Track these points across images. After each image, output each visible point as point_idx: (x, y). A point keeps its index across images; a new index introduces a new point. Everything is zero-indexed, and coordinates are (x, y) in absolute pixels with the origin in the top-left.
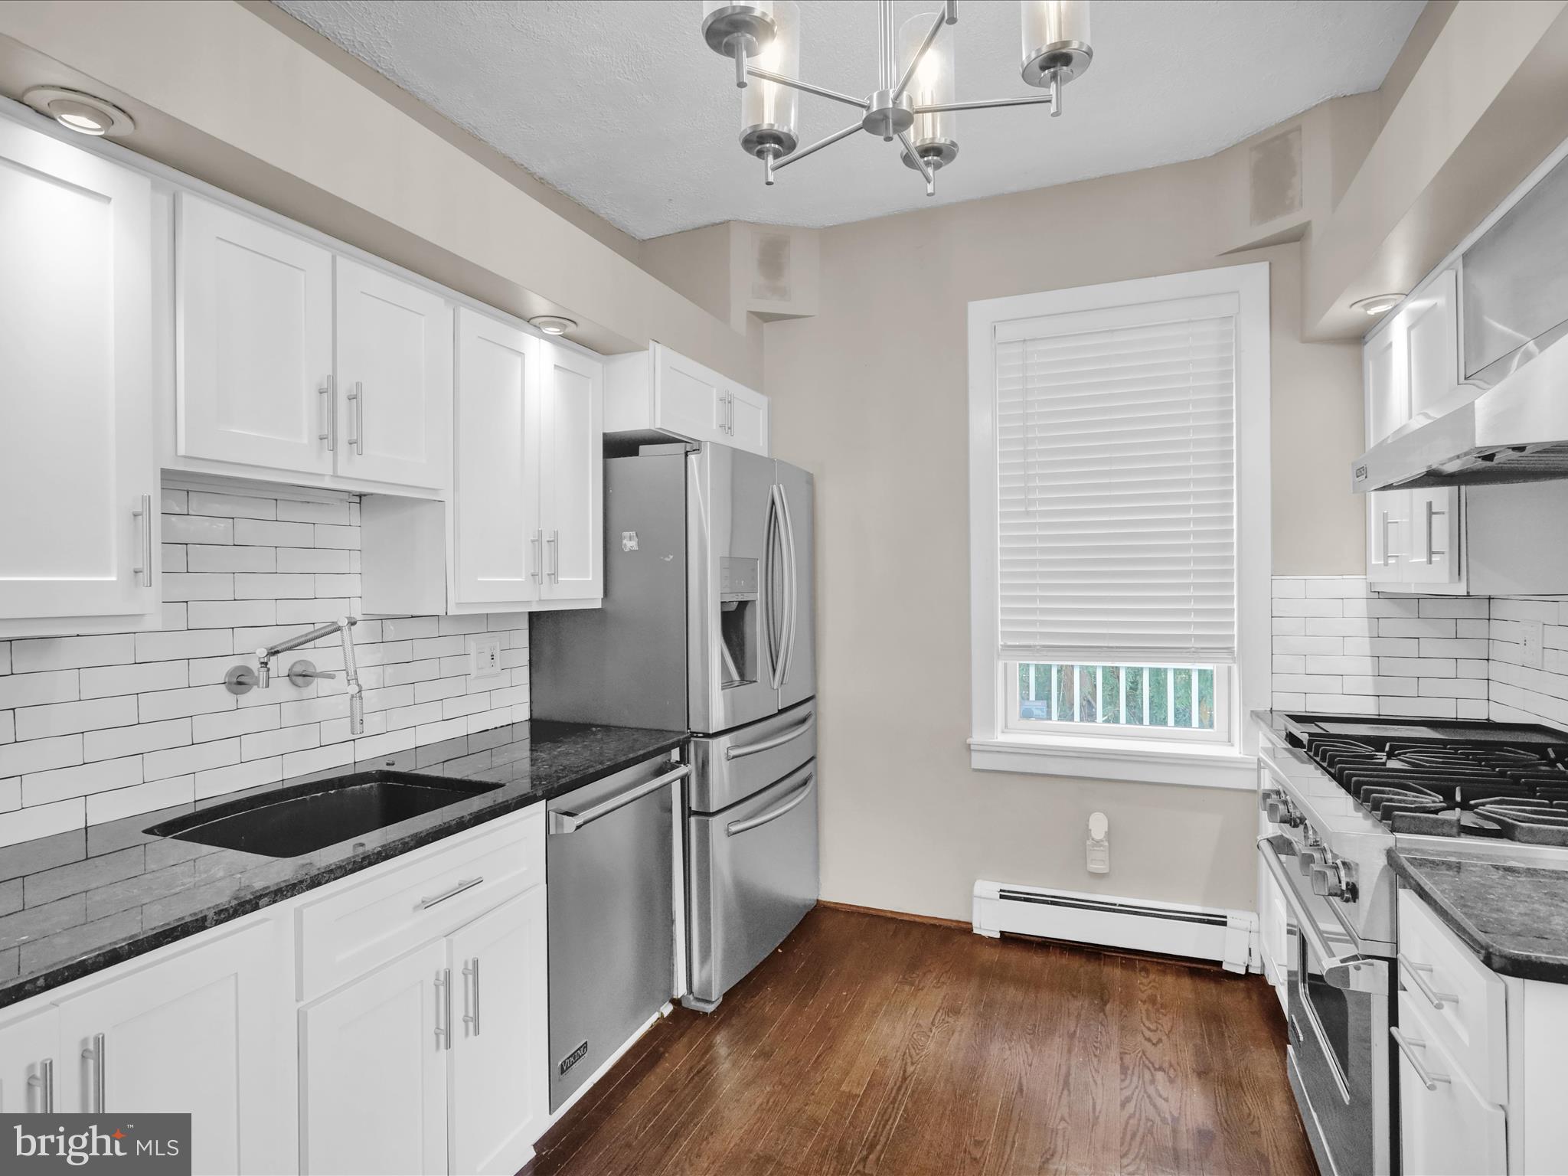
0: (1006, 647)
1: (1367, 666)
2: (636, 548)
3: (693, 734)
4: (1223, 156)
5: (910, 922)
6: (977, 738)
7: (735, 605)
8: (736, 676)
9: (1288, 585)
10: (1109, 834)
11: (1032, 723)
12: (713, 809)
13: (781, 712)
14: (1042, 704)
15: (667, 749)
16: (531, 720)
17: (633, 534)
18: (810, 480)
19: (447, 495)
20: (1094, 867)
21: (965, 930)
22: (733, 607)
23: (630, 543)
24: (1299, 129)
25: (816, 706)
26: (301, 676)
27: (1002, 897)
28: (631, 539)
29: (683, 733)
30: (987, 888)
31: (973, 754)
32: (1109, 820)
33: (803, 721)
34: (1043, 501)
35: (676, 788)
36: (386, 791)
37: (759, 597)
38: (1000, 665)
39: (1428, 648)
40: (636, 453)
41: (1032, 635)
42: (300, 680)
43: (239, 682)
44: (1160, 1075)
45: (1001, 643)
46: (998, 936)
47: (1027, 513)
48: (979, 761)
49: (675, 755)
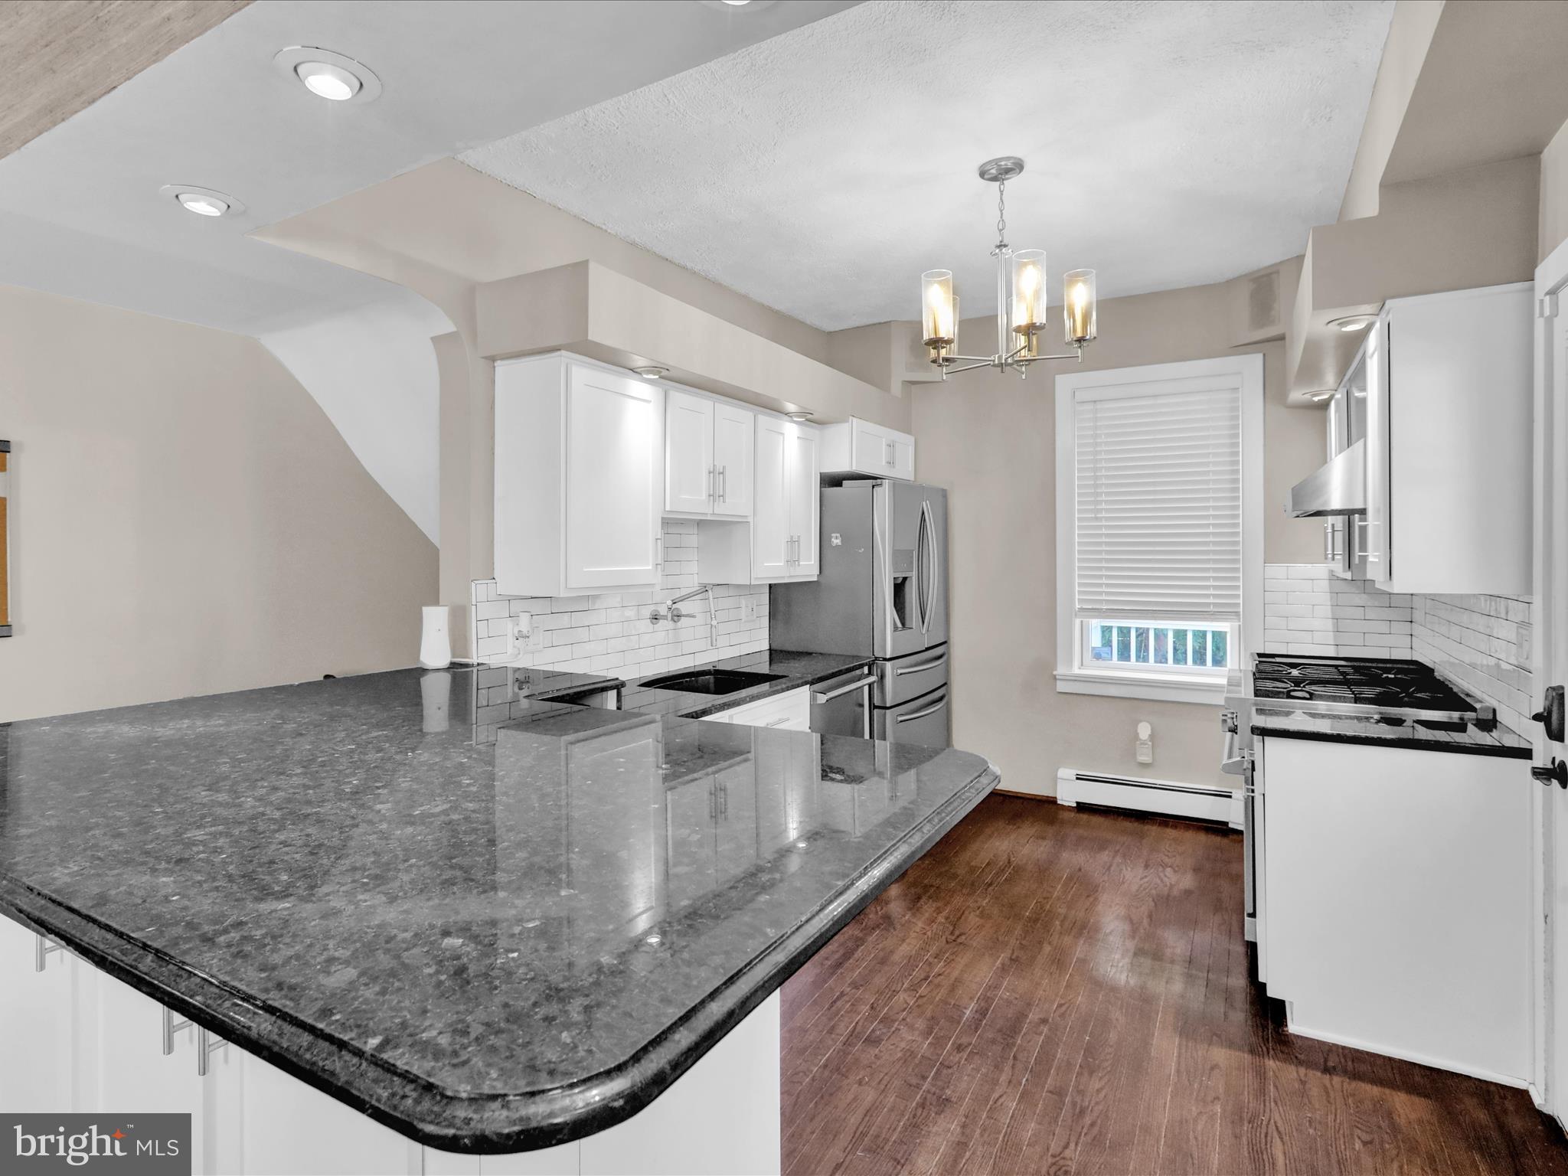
0: (1082, 609)
1: (1329, 625)
2: (840, 544)
3: (877, 659)
4: (1231, 283)
5: (1014, 797)
6: (1060, 670)
7: (901, 579)
8: (899, 625)
9: (1277, 570)
10: (1152, 737)
11: (1100, 663)
12: (888, 705)
13: (928, 649)
14: (1107, 649)
15: (861, 666)
16: (770, 650)
17: (838, 535)
18: (944, 494)
19: (750, 519)
20: (1142, 758)
21: (1052, 801)
22: (899, 581)
23: (836, 541)
24: (1278, 272)
25: (948, 648)
26: (677, 616)
27: (1077, 779)
28: (837, 538)
29: (870, 658)
30: (1067, 773)
31: (1058, 682)
32: (1152, 729)
33: (940, 657)
34: (1107, 510)
35: (866, 689)
36: (716, 680)
37: (914, 575)
38: (1077, 622)
39: (1370, 614)
40: (841, 486)
41: (1100, 601)
42: (676, 618)
43: (655, 618)
44: (1169, 869)
45: (1077, 606)
46: (1075, 805)
47: (1097, 519)
48: (1061, 687)
49: (866, 670)
